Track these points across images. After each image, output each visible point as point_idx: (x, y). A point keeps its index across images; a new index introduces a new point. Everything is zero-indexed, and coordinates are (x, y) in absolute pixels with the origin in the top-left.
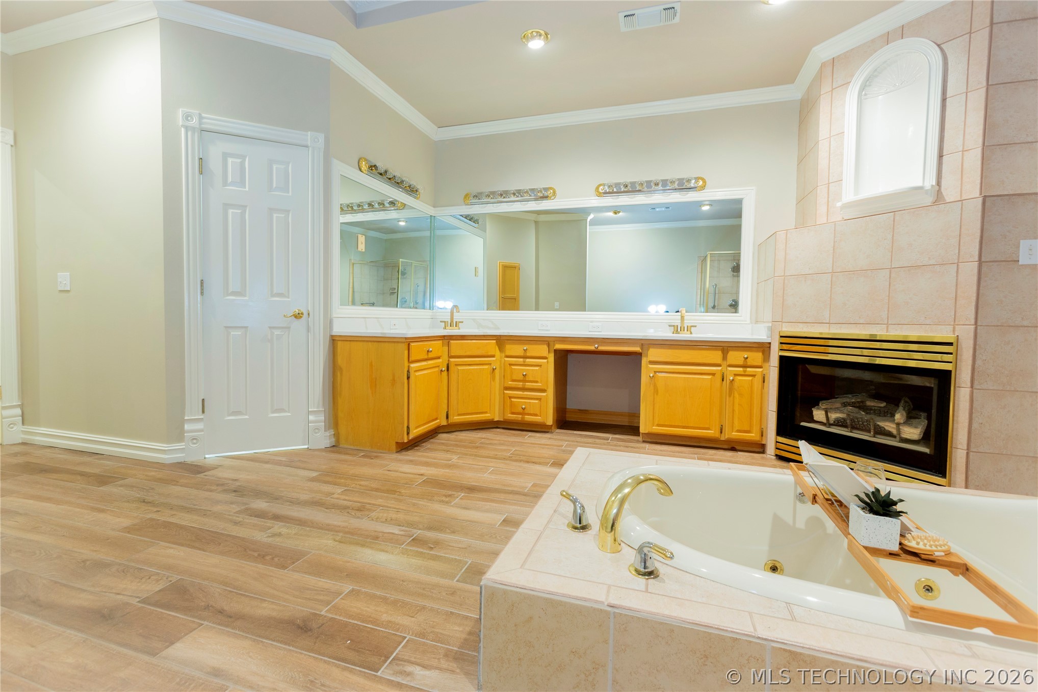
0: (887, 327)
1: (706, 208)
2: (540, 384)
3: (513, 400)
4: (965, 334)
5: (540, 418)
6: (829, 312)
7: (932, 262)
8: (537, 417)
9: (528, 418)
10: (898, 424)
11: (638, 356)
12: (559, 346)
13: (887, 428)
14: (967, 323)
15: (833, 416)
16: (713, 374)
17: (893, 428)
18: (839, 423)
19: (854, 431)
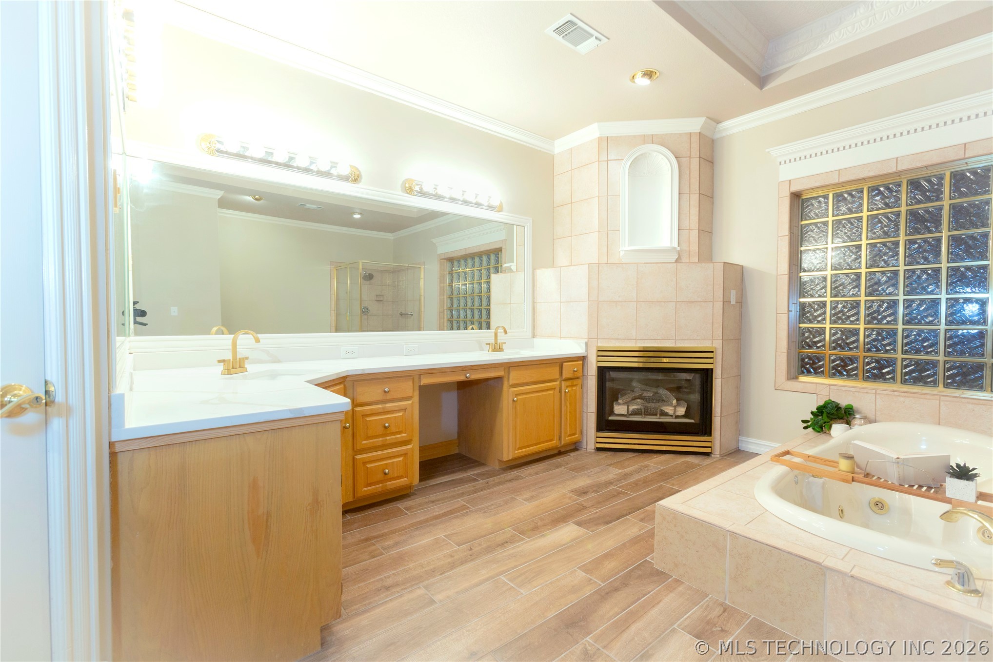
0: (675, 341)
1: (357, 216)
2: (405, 435)
3: (369, 466)
4: (717, 345)
5: (406, 479)
6: (635, 331)
7: (699, 300)
8: (403, 480)
9: (391, 484)
10: (675, 407)
11: (499, 379)
12: (426, 381)
13: (666, 411)
14: (719, 339)
15: (633, 407)
16: (554, 389)
17: (671, 410)
18: (636, 413)
19: (661, 417)
